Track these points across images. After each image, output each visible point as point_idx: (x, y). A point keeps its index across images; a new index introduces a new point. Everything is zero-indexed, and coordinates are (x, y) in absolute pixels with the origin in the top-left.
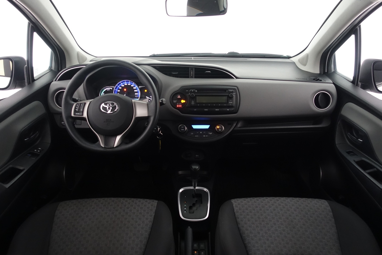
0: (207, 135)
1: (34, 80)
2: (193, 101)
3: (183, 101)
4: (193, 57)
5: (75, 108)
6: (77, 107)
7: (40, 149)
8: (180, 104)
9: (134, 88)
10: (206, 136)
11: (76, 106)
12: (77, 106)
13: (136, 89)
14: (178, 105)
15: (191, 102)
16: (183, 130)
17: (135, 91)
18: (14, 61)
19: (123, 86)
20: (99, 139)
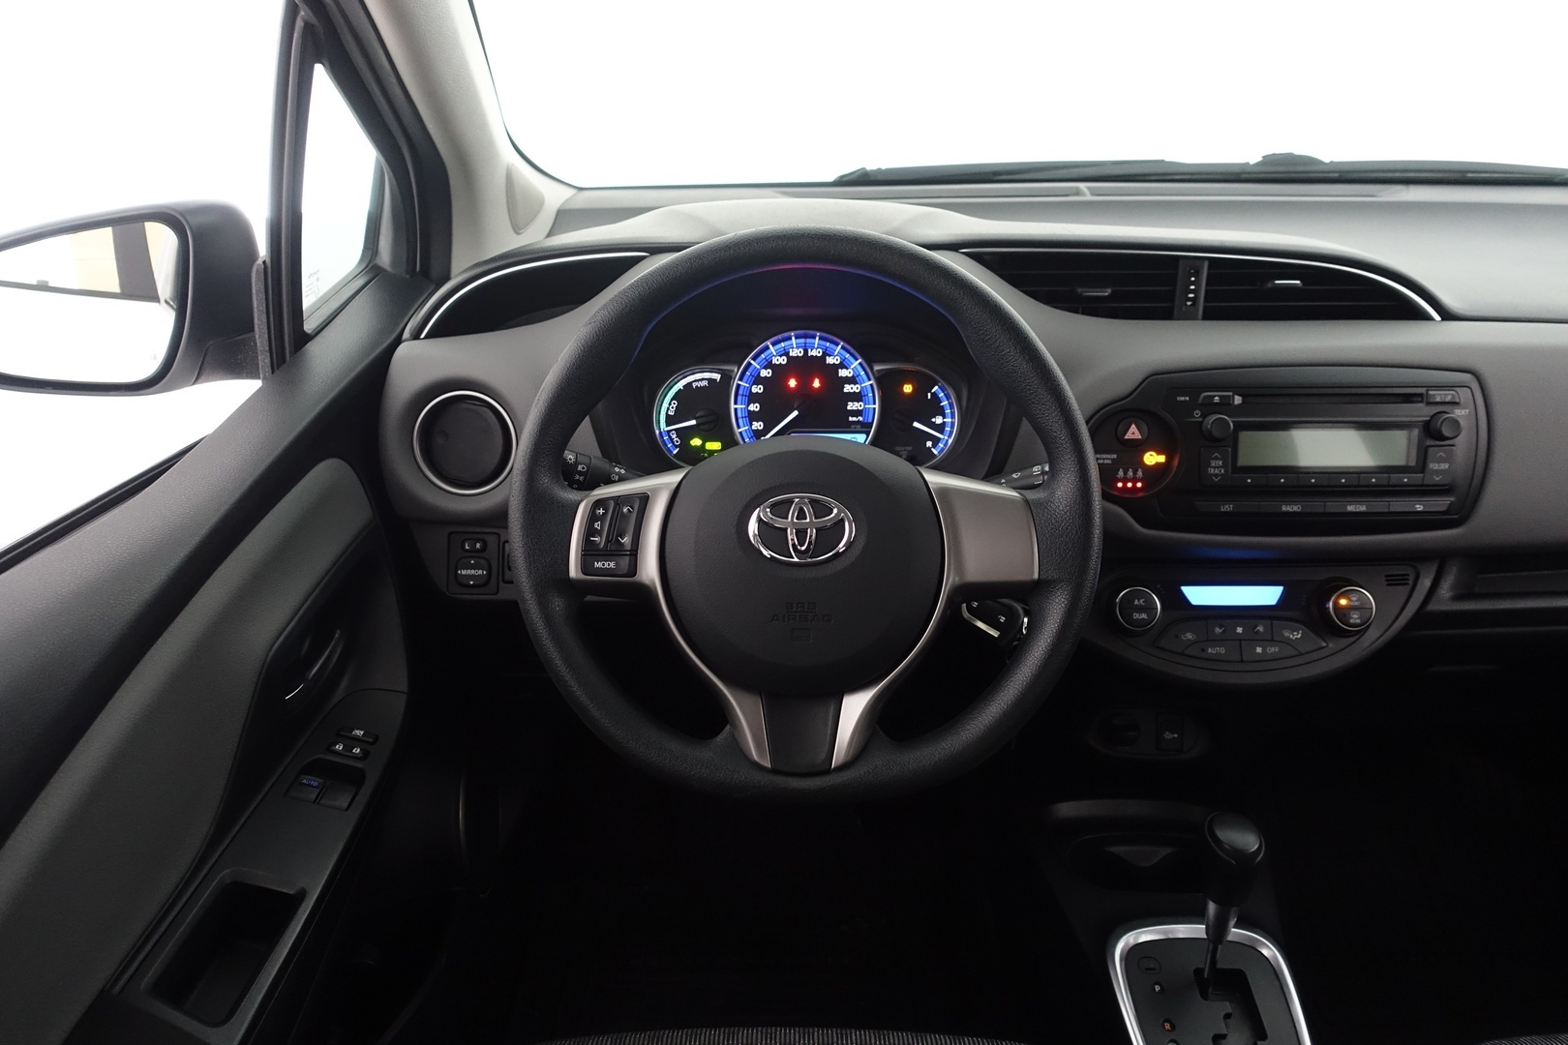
0: (1272, 641)
1: (303, 339)
2: (1216, 458)
3: (1152, 458)
4: (1082, 186)
5: (589, 532)
6: (597, 526)
7: (359, 733)
8: (1135, 473)
9: (843, 373)
10: (1273, 650)
11: (592, 517)
12: (602, 518)
13: (852, 380)
14: (1125, 481)
15: (1209, 466)
16: (1144, 616)
17: (848, 388)
18: (191, 229)
19: (783, 360)
20: (740, 722)
